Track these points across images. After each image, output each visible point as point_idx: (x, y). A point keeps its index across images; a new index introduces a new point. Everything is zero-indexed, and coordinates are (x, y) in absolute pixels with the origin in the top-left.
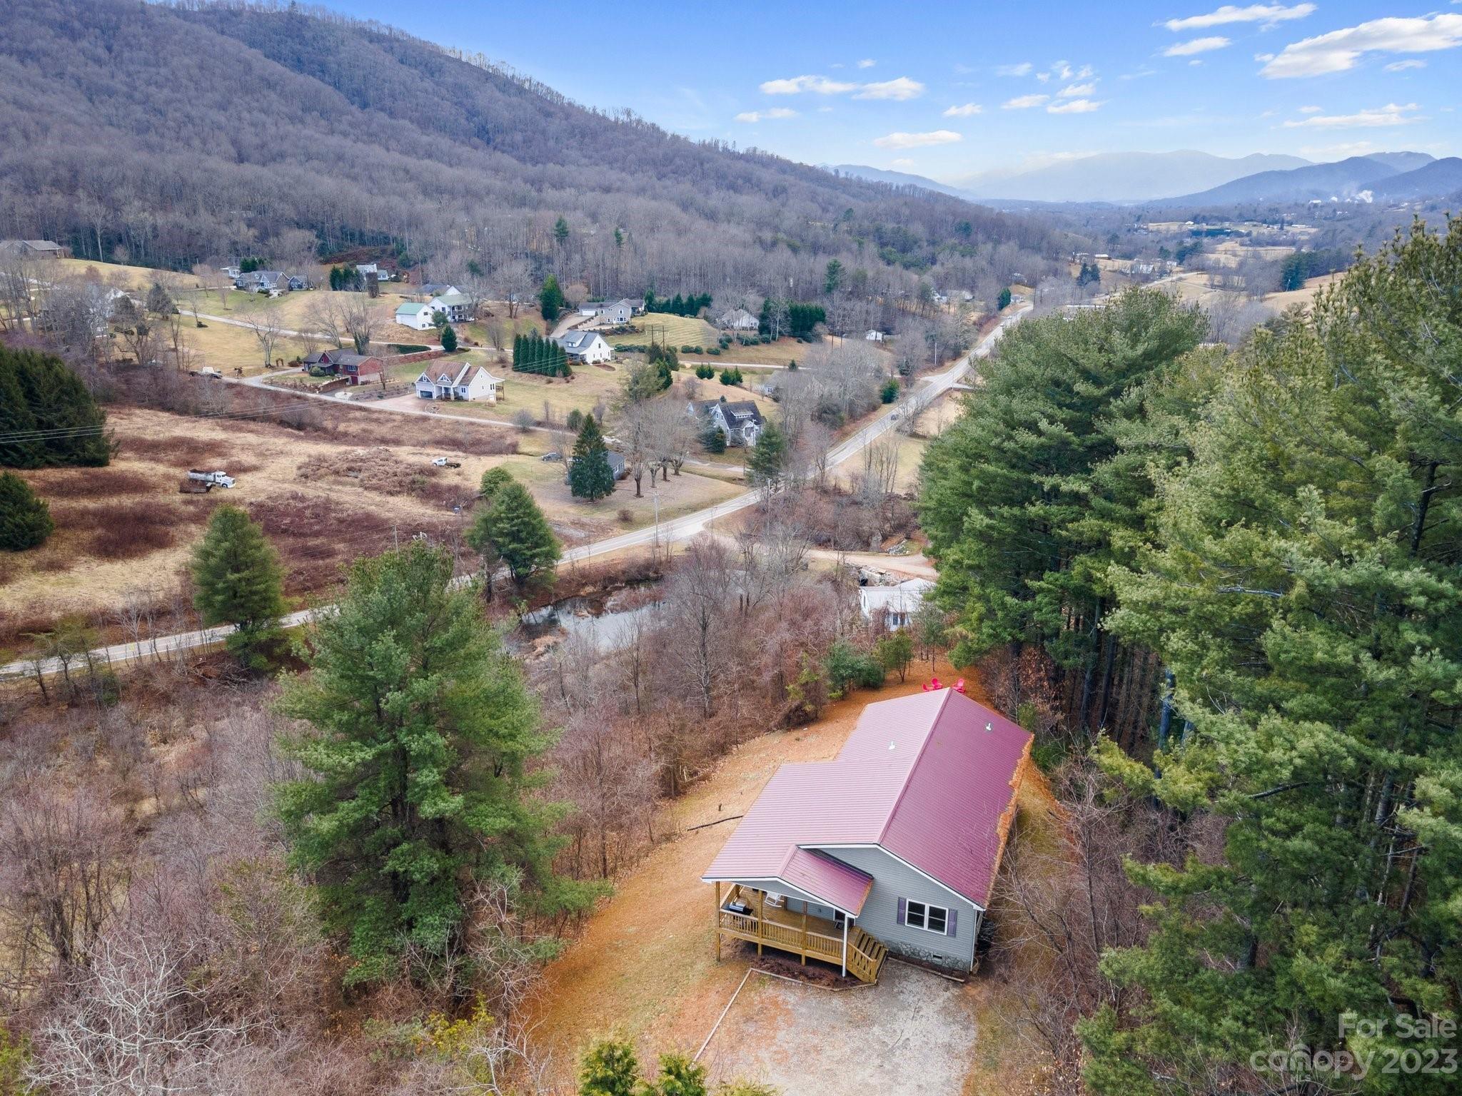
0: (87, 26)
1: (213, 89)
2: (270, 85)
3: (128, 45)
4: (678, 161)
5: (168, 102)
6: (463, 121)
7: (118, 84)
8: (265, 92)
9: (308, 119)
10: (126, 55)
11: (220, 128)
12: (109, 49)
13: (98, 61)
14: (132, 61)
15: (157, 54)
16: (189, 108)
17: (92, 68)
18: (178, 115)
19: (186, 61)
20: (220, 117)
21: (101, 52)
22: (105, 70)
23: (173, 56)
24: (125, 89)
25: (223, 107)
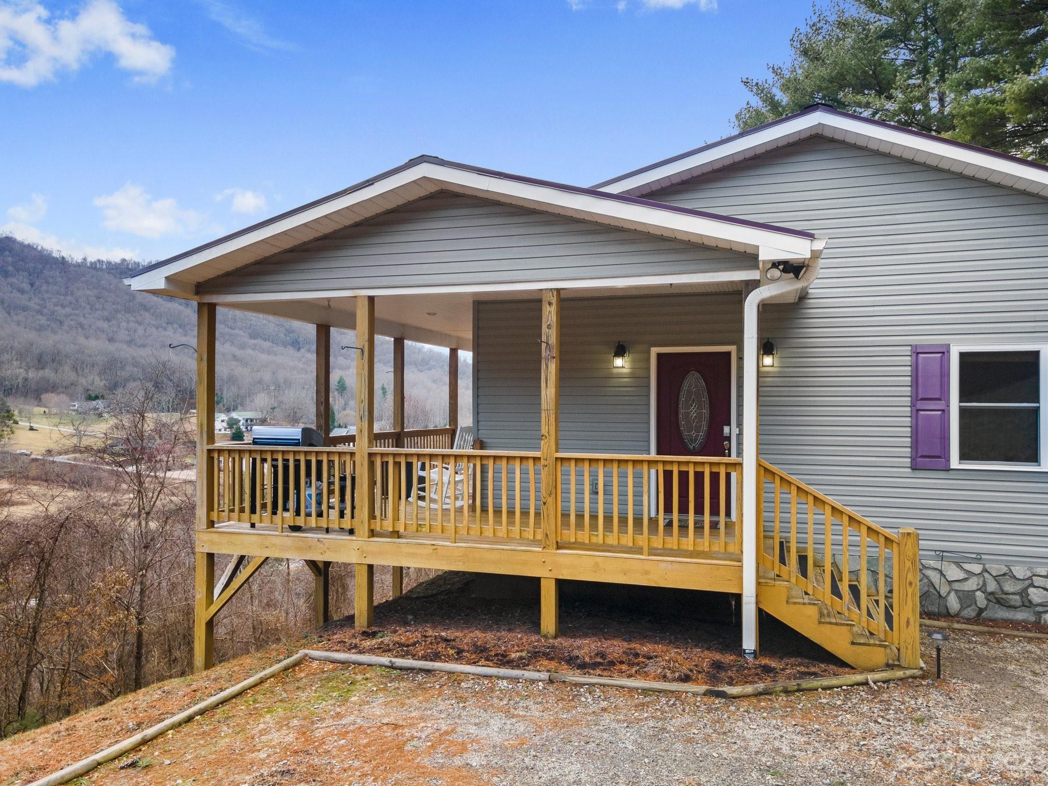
0: (18, 270)
1: (104, 309)
2: (147, 309)
3: (48, 283)
4: (432, 363)
5: (67, 316)
6: (282, 335)
7: (34, 304)
8: (142, 312)
9: (170, 328)
10: (44, 288)
11: (103, 331)
12: (32, 285)
13: (22, 292)
14: (47, 292)
15: (67, 288)
16: (82, 319)
17: (16, 294)
18: (72, 323)
19: (88, 292)
20: (105, 325)
21: (26, 286)
22: (26, 296)
23: (78, 289)
24: (37, 307)
25: (108, 320)
